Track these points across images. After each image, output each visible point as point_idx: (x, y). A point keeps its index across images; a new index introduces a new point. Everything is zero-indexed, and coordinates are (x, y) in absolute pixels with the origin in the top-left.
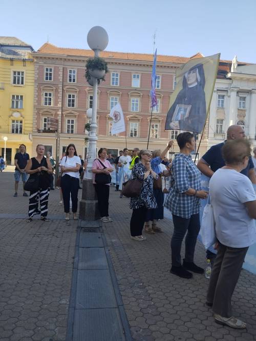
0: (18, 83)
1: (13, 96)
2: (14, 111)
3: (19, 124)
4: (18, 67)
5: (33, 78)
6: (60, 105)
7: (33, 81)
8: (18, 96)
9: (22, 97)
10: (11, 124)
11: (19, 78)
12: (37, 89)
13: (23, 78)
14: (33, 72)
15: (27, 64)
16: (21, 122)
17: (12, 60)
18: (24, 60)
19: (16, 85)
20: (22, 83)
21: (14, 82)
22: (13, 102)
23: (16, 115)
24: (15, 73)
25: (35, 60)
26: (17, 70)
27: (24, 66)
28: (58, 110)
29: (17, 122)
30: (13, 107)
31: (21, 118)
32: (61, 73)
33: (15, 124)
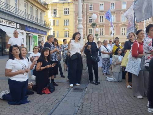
0: (67, 14)
1: (65, 20)
2: (65, 27)
3: (68, 33)
4: (66, 6)
5: (73, 11)
6: (85, 22)
7: (73, 12)
8: (66, 20)
9: (68, 20)
10: (64, 33)
12: (75, 16)
13: (68, 11)
14: (73, 8)
15: (70, 4)
16: (68, 32)
17: (63, 3)
18: (69, 3)
19: (66, 15)
20: (68, 14)
21: (65, 14)
22: (65, 23)
23: (66, 29)
24: (65, 9)
25: (74, 2)
27: (69, 5)
28: (85, 25)
29: (67, 32)
30: (65, 25)
31: (68, 30)
32: (86, 7)
33: (66, 33)
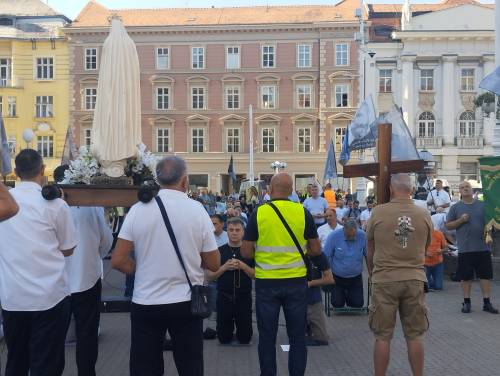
0: (45, 76)
1: (38, 98)
2: (40, 122)
3: (48, 142)
4: (44, 52)
5: (67, 67)
7: (68, 72)
8: (45, 98)
9: (51, 98)
10: (36, 140)
11: (45, 68)
12: (73, 84)
13: (51, 68)
14: (68, 57)
15: (58, 45)
16: (51, 138)
17: (33, 41)
18: (52, 41)
19: (42, 79)
20: (51, 76)
21: (39, 76)
22: (38, 107)
23: (44, 129)
24: (39, 61)
25: (70, 39)
26: (42, 56)
27: (54, 48)
29: (45, 138)
30: (38, 116)
31: (51, 133)
33: (42, 142)
